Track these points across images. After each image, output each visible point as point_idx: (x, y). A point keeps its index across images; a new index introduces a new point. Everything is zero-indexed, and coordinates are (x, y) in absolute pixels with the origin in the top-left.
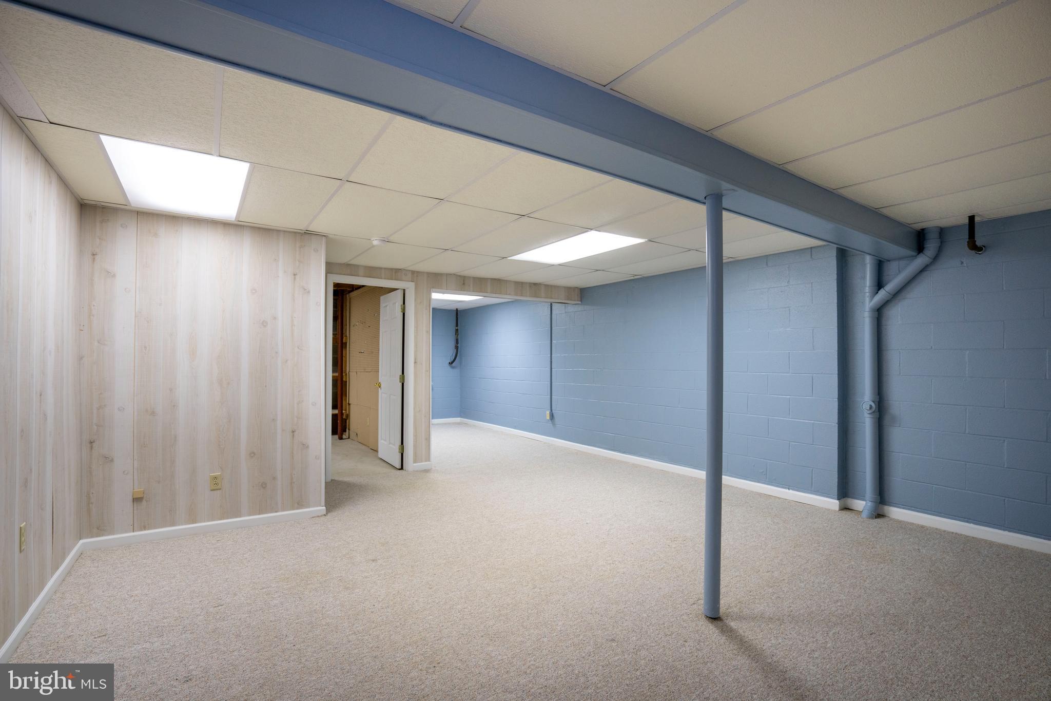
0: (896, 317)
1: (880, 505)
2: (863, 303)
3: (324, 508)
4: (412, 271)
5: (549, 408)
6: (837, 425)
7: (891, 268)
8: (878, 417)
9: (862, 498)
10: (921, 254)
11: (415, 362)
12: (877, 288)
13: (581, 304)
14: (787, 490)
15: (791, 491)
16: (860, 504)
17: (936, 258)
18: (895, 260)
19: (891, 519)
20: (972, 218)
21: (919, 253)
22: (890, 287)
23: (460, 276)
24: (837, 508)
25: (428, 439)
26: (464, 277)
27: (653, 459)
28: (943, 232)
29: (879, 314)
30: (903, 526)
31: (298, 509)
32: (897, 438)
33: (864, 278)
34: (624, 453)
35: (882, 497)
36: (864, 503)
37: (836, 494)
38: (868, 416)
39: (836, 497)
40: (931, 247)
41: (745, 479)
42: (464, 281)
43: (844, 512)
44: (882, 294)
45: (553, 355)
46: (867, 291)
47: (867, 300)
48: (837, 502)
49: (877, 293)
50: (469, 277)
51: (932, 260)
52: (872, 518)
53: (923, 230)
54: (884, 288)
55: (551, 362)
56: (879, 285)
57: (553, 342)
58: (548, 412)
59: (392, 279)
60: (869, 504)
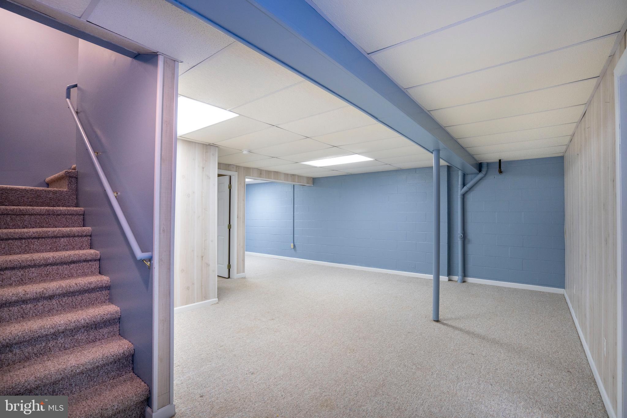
0: (470, 198)
1: (464, 277)
2: (457, 191)
3: (217, 299)
4: (236, 166)
5: (293, 242)
6: (447, 244)
7: (468, 178)
8: (463, 240)
9: (457, 275)
10: (480, 173)
11: (238, 217)
12: (463, 186)
13: (313, 186)
14: (425, 275)
15: (427, 275)
16: (456, 278)
17: (485, 175)
18: (469, 174)
19: (469, 283)
20: (500, 160)
21: (480, 172)
22: (468, 186)
23: (259, 169)
24: (447, 280)
25: (244, 260)
26: (261, 170)
27: (357, 265)
28: (488, 164)
29: (464, 196)
30: (474, 285)
31: (204, 300)
32: (471, 248)
33: (458, 181)
34: (340, 263)
35: (465, 274)
36: (458, 277)
37: (447, 274)
38: (460, 240)
39: (447, 275)
40: (484, 170)
41: (405, 271)
42: (261, 172)
43: (450, 282)
44: (465, 188)
45: (295, 213)
46: (459, 187)
47: (459, 190)
48: (447, 277)
49: (463, 188)
50: (263, 170)
51: (484, 175)
52: (462, 283)
53: (481, 163)
54: (467, 186)
55: (294, 217)
56: (464, 185)
57: (295, 206)
58: (292, 244)
59: (226, 170)
60: (460, 277)
